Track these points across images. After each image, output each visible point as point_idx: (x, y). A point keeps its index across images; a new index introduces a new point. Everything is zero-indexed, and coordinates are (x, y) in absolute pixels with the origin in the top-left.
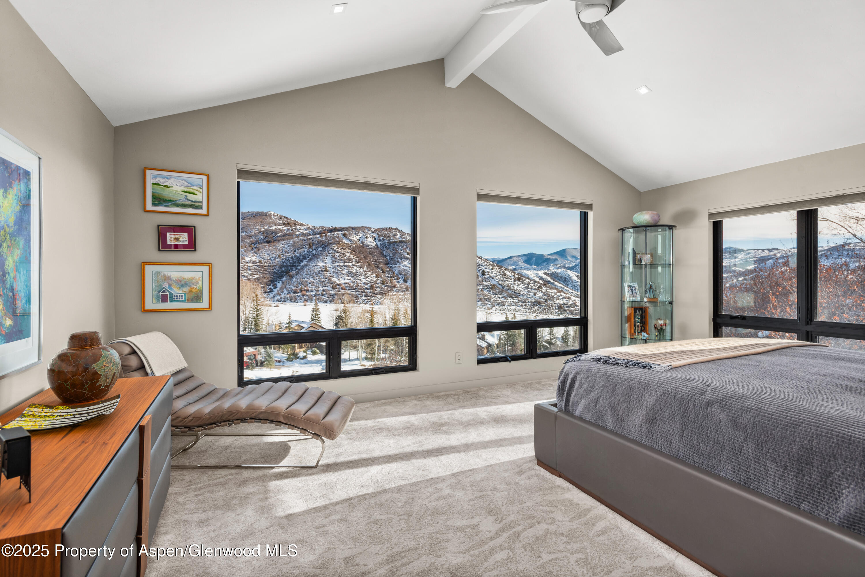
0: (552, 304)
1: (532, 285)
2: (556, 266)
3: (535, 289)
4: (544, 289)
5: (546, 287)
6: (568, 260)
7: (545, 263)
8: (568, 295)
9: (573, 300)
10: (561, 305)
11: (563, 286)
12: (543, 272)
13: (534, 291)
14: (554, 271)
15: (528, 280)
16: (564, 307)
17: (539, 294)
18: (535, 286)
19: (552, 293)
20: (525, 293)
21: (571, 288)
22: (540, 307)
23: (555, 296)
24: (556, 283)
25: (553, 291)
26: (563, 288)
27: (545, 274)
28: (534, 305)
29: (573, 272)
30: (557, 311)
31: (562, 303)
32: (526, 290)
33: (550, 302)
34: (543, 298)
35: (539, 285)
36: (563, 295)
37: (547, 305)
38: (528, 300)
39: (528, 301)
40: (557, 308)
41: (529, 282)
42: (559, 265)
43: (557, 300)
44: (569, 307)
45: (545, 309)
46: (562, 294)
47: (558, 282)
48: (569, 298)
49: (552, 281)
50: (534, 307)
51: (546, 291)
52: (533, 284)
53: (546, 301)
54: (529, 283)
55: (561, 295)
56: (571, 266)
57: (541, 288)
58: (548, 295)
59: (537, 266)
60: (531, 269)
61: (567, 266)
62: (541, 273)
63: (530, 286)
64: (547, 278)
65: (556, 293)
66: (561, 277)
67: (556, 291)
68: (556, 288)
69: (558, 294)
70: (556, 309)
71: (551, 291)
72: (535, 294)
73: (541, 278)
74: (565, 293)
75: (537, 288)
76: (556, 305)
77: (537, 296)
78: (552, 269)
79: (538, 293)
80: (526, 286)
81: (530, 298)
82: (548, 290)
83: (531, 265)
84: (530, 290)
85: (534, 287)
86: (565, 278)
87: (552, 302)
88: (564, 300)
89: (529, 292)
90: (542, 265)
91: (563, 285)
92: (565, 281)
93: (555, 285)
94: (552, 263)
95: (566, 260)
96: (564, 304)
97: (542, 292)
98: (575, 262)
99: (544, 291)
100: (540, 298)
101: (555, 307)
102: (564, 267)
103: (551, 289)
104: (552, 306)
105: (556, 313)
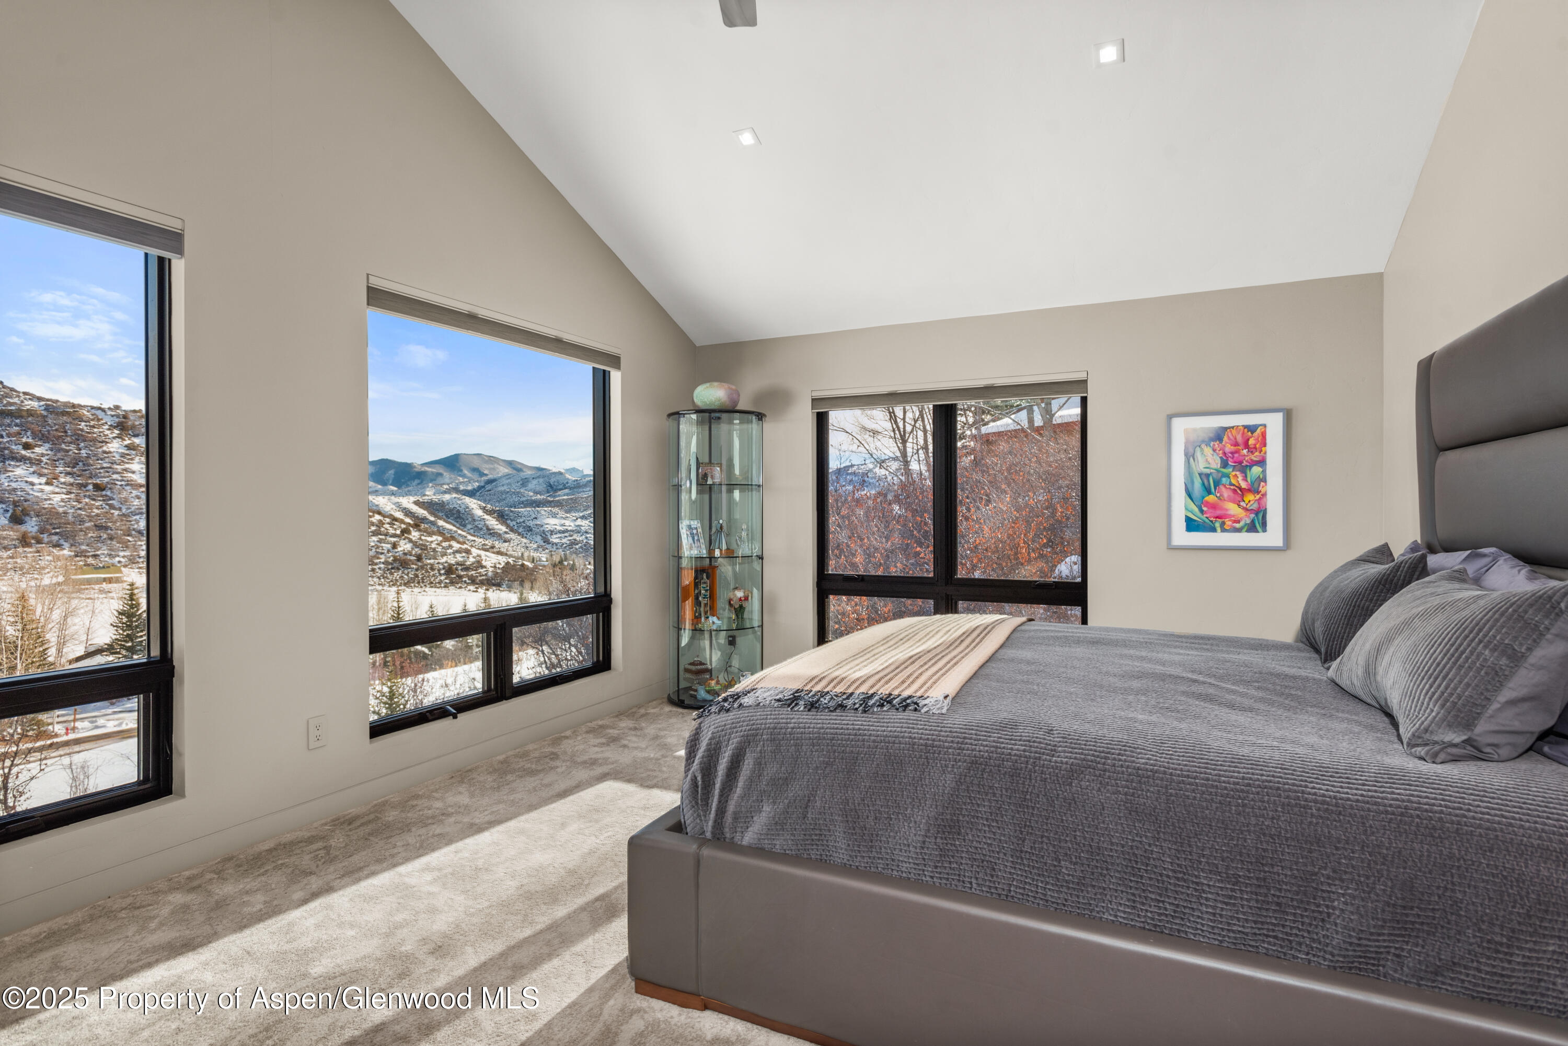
0: (432, 565)
1: (387, 526)
2: (438, 488)
3: (394, 536)
4: (415, 535)
5: (420, 530)
6: (464, 476)
7: (417, 481)
8: (465, 546)
9: (474, 555)
10: (451, 566)
11: (455, 529)
12: (412, 499)
13: (393, 540)
14: (435, 498)
15: (378, 517)
16: (457, 569)
17: (404, 546)
18: (395, 529)
19: (432, 542)
20: (372, 544)
21: (472, 531)
22: (406, 572)
23: (439, 549)
24: (441, 523)
25: (434, 538)
26: (456, 532)
27: (417, 503)
28: (392, 568)
29: (475, 501)
30: (443, 578)
31: (453, 562)
32: (375, 539)
33: (429, 561)
34: (414, 553)
35: (403, 526)
36: (456, 546)
37: (422, 567)
38: (378, 558)
39: (378, 561)
40: (442, 572)
41: (380, 521)
42: (446, 487)
43: (442, 556)
44: (467, 569)
45: (417, 576)
46: (454, 544)
47: (445, 521)
48: (468, 552)
49: (432, 519)
50: (392, 574)
51: (420, 539)
52: (391, 524)
53: (419, 558)
54: (381, 523)
55: (450, 547)
56: (470, 488)
57: (409, 532)
58: (424, 547)
59: (399, 487)
60: (384, 494)
61: (462, 488)
62: (408, 502)
63: (382, 529)
64: (422, 512)
65: (441, 542)
66: (451, 510)
67: (440, 538)
68: (440, 532)
69: (445, 544)
70: (441, 575)
71: (429, 539)
72: (395, 546)
73: (408, 513)
74: (459, 542)
75: (398, 532)
76: (441, 567)
77: (399, 549)
78: (430, 494)
79: (402, 542)
80: (373, 528)
81: (382, 553)
82: (423, 538)
83: (384, 484)
84: (383, 537)
85: (391, 531)
86: (458, 511)
87: (432, 561)
88: (458, 555)
89: (380, 541)
90: (408, 486)
91: (454, 526)
92: (459, 517)
93: (438, 527)
94: (432, 481)
95: (460, 476)
96: (458, 564)
97: (410, 541)
98: (478, 481)
99: (414, 539)
100: (405, 554)
101: (439, 570)
102: (456, 490)
103: (430, 534)
104: (432, 569)
105: (440, 582)
